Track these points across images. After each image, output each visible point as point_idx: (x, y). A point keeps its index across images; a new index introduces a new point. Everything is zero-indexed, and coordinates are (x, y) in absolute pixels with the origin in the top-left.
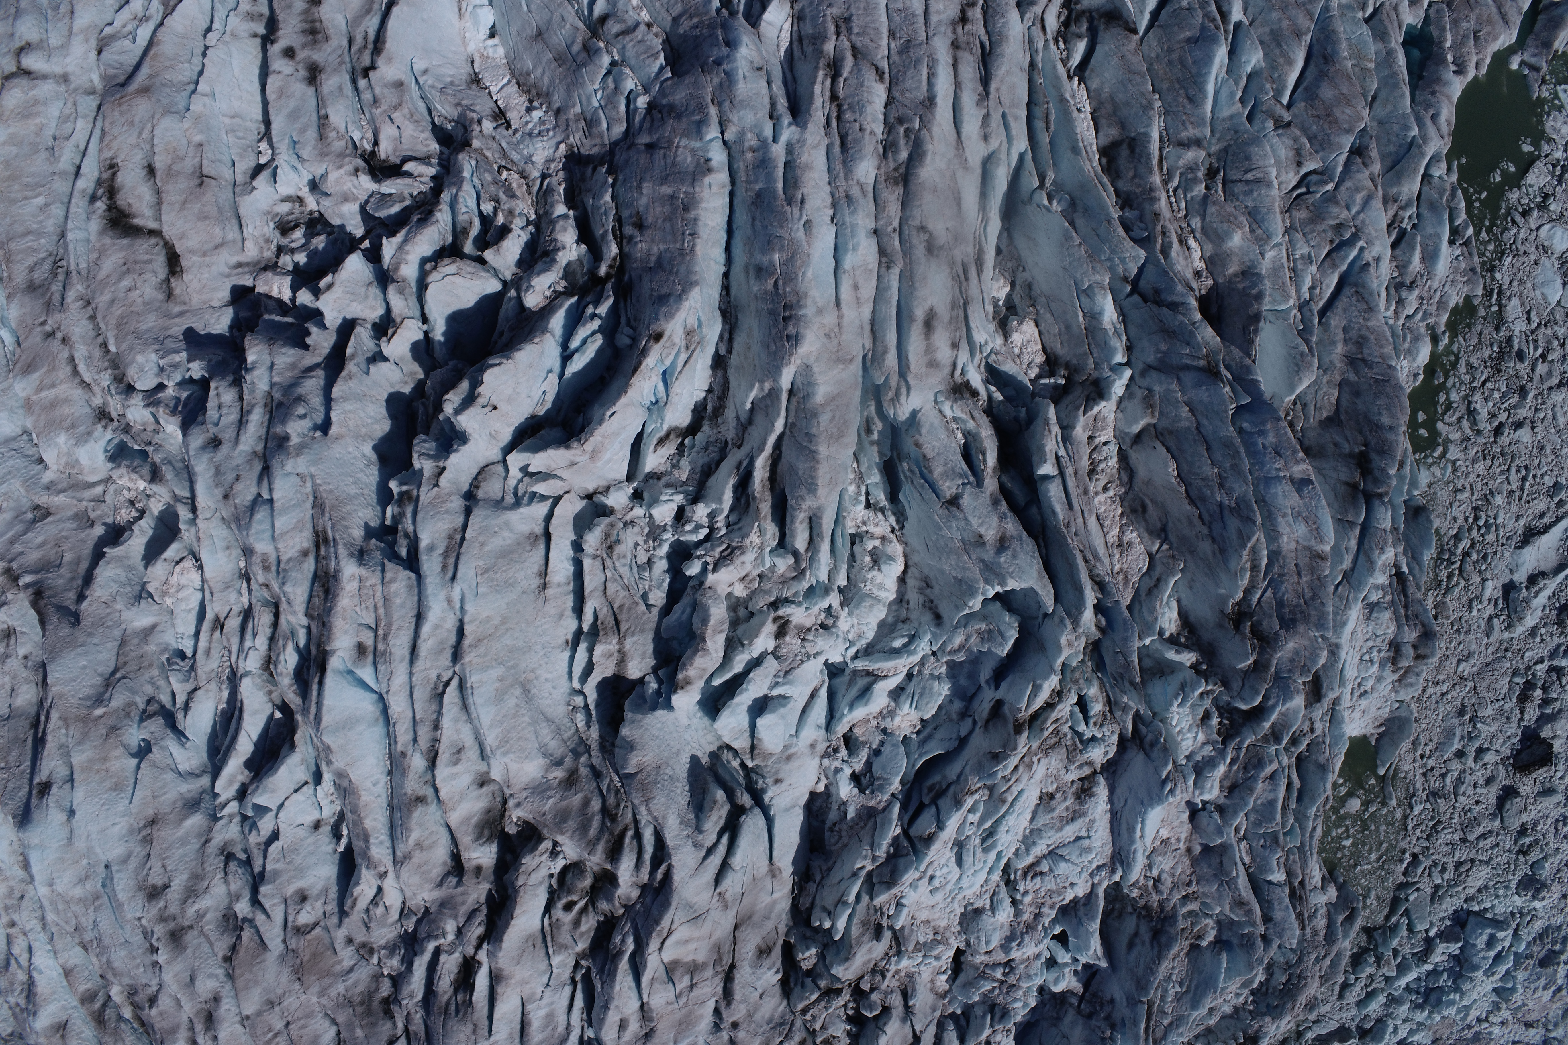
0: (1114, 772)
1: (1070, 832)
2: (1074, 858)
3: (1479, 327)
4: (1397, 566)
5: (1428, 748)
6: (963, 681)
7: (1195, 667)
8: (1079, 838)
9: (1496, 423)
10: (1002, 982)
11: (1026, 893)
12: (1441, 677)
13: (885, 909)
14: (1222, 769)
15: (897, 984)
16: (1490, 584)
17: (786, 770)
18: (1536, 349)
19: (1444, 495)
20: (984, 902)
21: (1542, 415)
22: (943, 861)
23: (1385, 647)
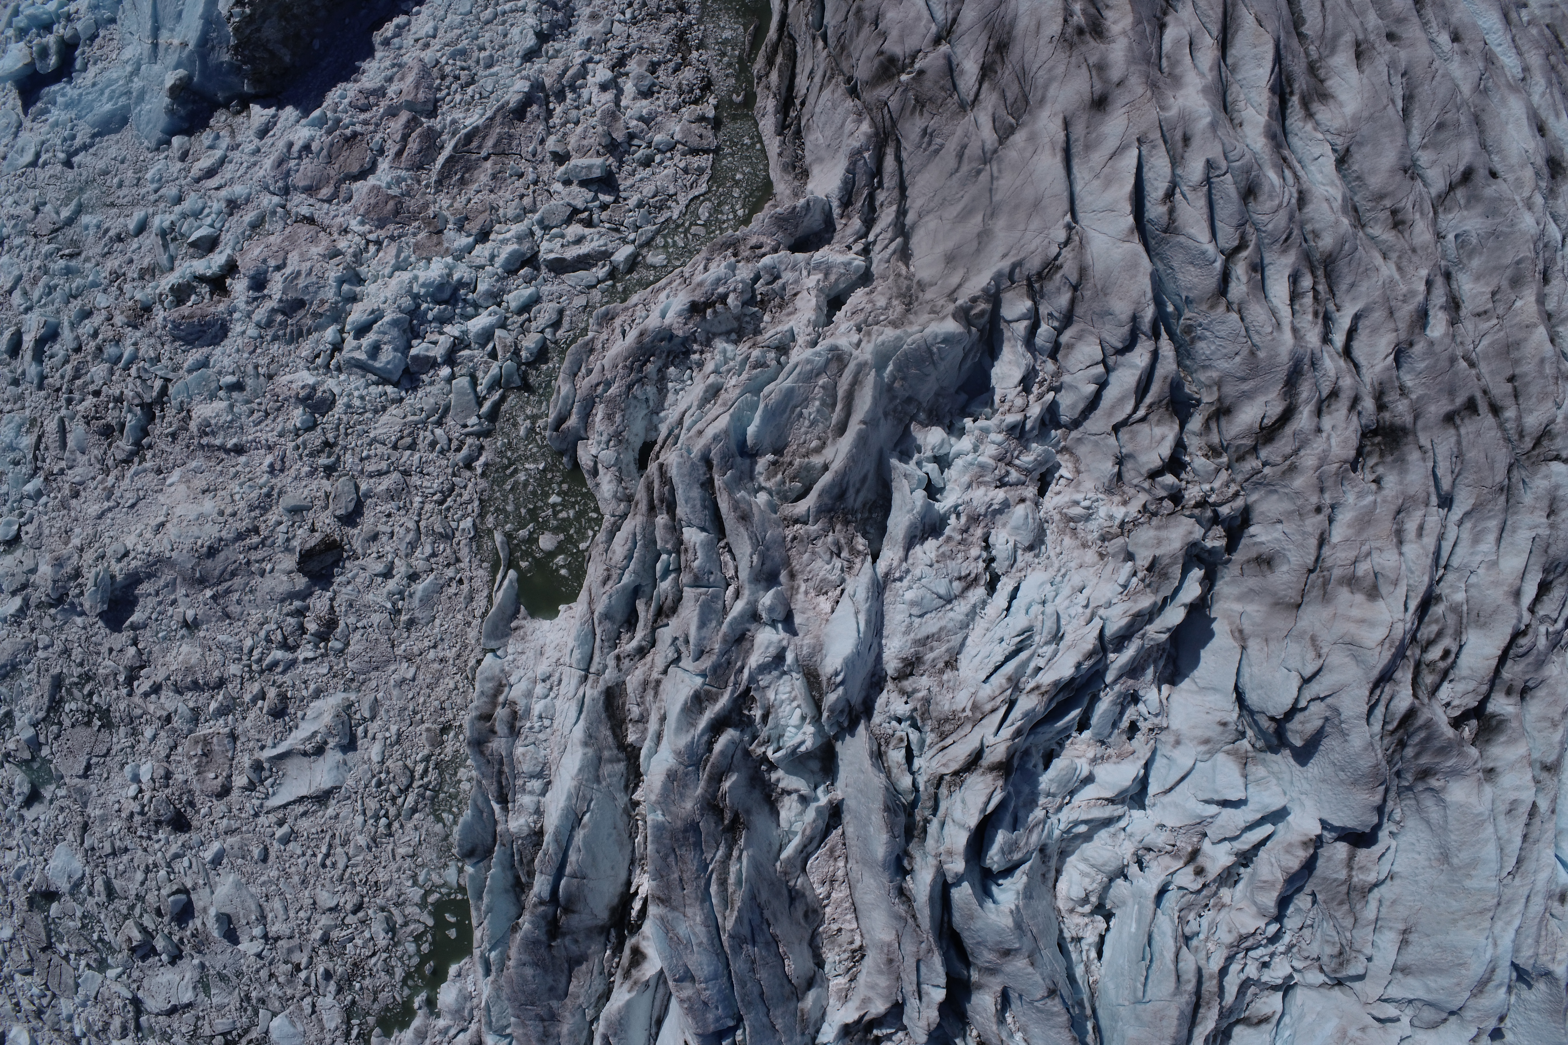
0: (873, 675)
1: (931, 624)
2: (929, 595)
3: (376, 1006)
4: (505, 810)
5: (452, 590)
6: (1026, 790)
7: (773, 767)
8: (921, 616)
9: (361, 914)
10: (1009, 464)
11: (977, 559)
12: (436, 666)
13: (1141, 585)
14: (754, 660)
15: (1126, 488)
16: (376, 758)
17: (1215, 732)
18: (308, 978)
19: (428, 854)
20: (1024, 558)
21: (302, 914)
22: (1075, 621)
23: (524, 731)
